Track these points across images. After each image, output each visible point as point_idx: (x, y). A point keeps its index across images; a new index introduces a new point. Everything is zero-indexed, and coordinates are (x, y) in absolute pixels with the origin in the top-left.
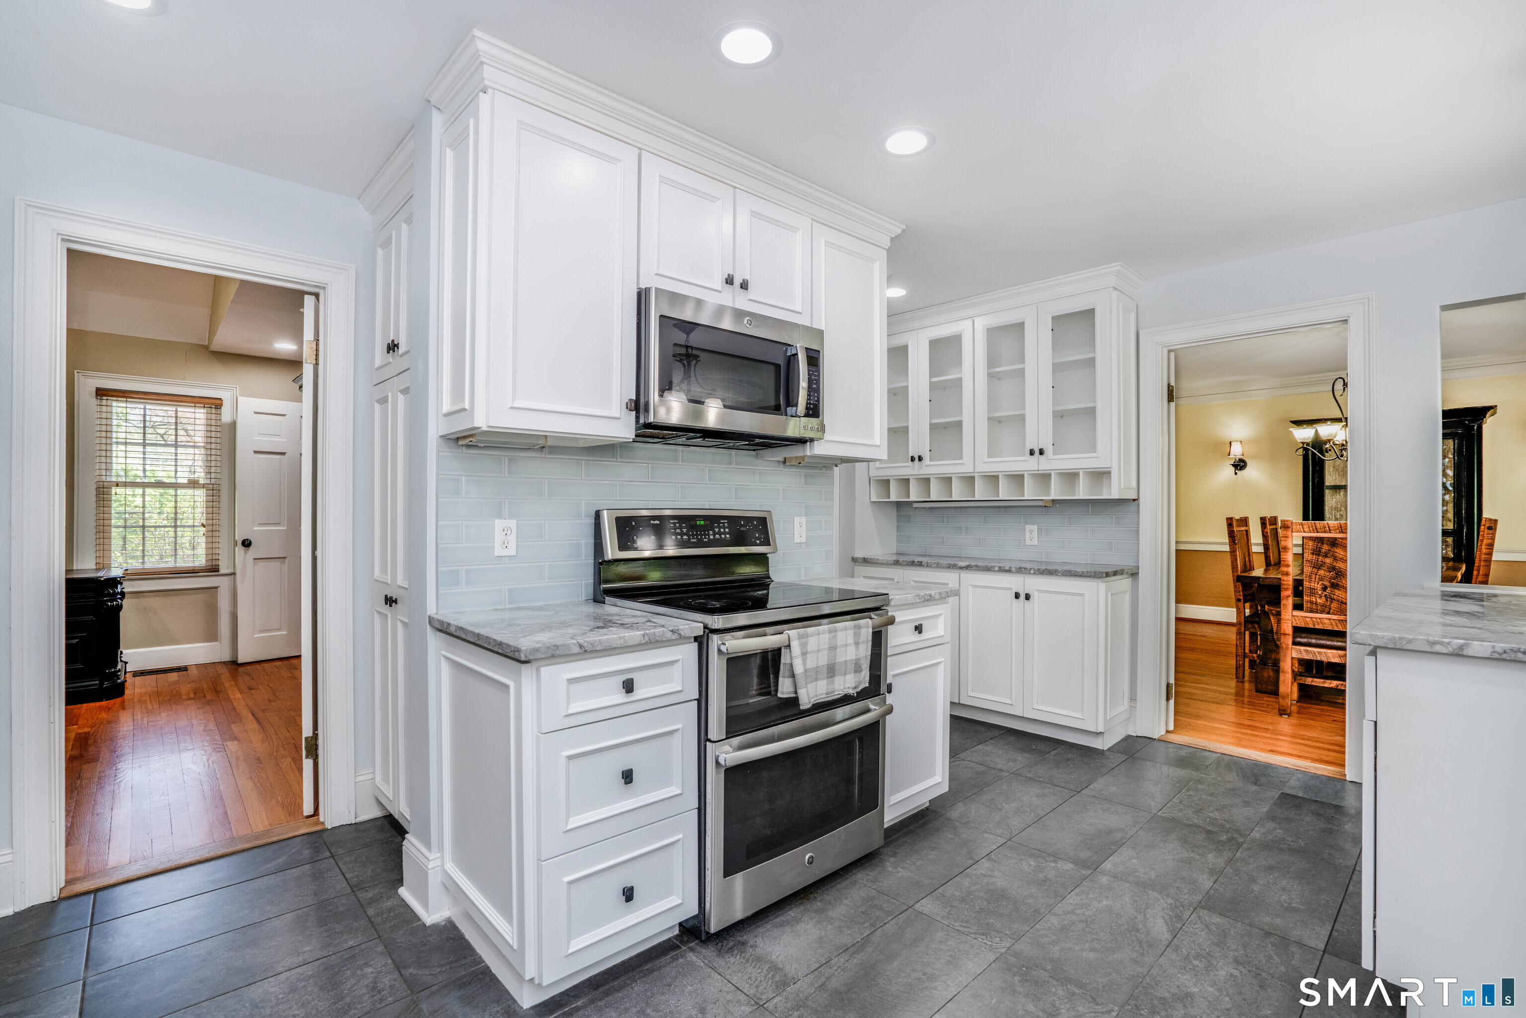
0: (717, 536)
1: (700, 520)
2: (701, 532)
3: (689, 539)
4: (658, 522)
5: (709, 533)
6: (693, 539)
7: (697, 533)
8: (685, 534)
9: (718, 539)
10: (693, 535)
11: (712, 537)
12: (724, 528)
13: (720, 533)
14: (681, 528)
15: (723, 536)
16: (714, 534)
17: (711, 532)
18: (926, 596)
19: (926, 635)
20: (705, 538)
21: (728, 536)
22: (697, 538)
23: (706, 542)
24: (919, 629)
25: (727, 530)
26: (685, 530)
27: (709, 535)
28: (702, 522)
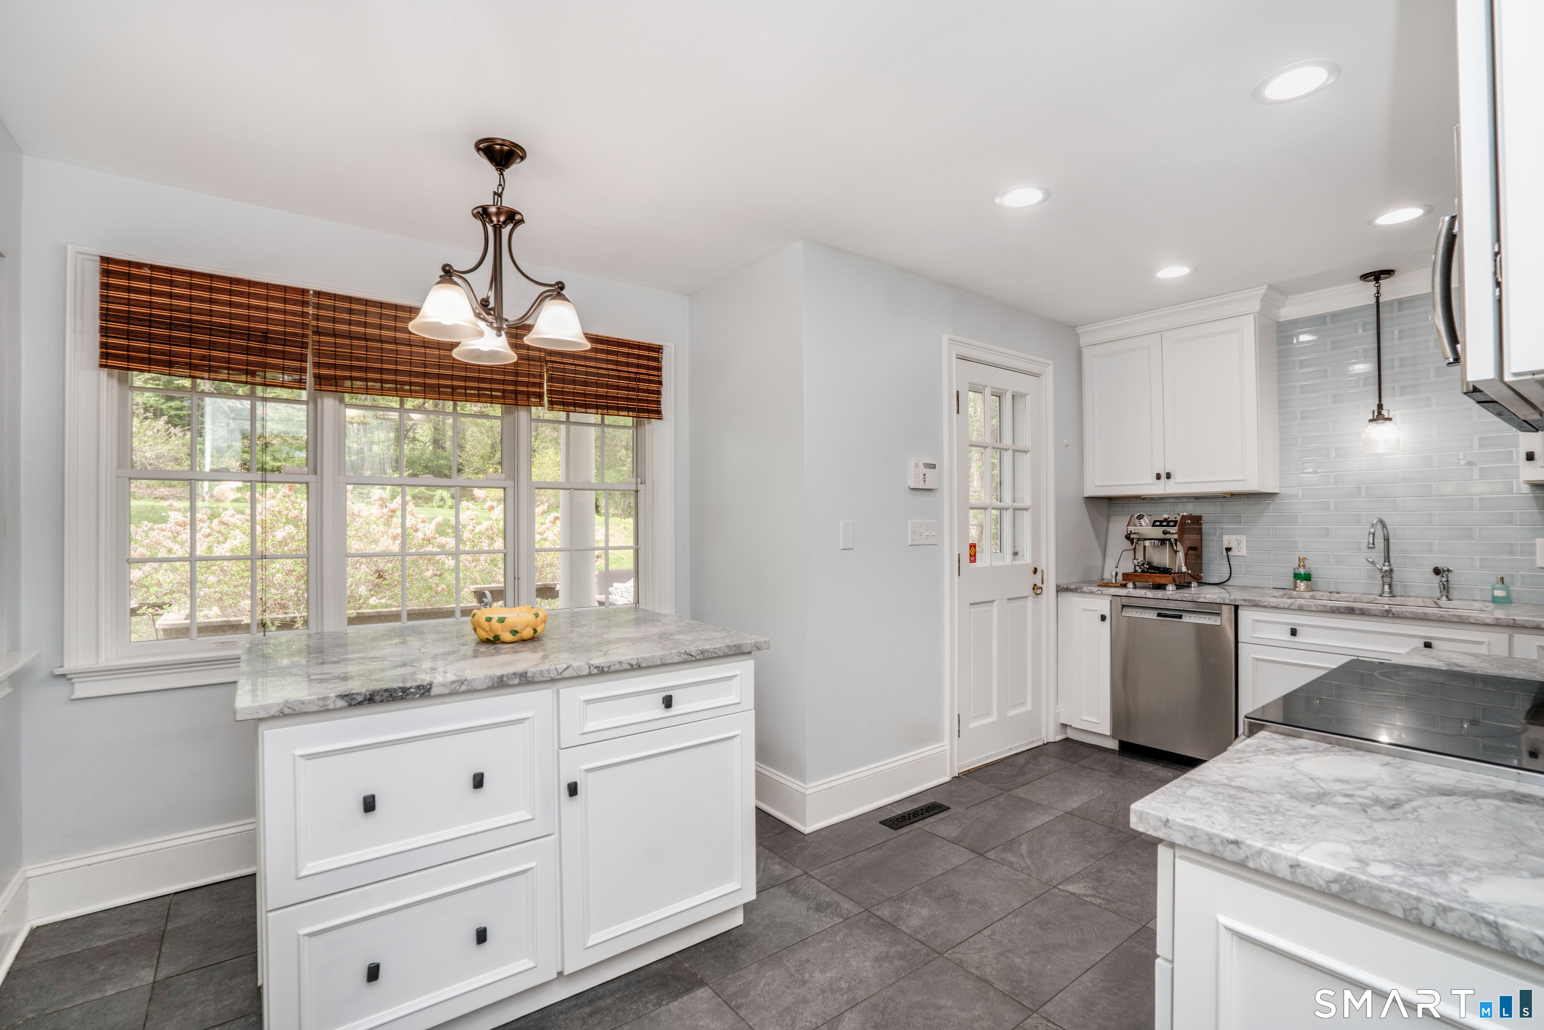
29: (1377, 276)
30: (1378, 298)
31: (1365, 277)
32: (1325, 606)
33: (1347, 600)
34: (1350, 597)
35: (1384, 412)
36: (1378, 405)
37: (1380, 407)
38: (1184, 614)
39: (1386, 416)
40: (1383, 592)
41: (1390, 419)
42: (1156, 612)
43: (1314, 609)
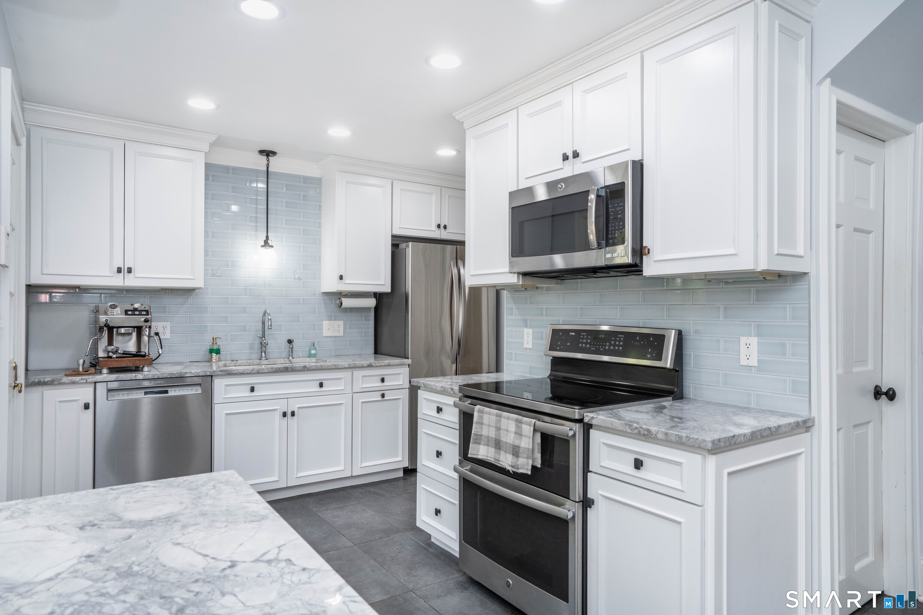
0: (612, 347)
1: (602, 334)
2: (600, 343)
3: (590, 347)
4: (574, 334)
5: (606, 344)
6: (593, 347)
7: (597, 343)
8: (588, 344)
9: (612, 350)
10: (594, 345)
11: (607, 348)
12: (620, 341)
13: (615, 345)
14: (587, 339)
15: (617, 348)
16: (609, 346)
17: (608, 344)
18: (641, 430)
19: (641, 473)
20: (602, 348)
21: (621, 348)
22: (596, 348)
23: (602, 351)
24: (638, 464)
25: (621, 343)
26: (589, 341)
27: (605, 346)
28: (603, 336)
29: (268, 153)
30: (268, 168)
31: (261, 152)
32: (272, 368)
33: (245, 364)
34: (247, 362)
35: (269, 242)
36: (266, 237)
37: (267, 237)
38: (169, 389)
39: (270, 244)
40: (261, 357)
41: (272, 246)
42: (143, 391)
43: (266, 371)
